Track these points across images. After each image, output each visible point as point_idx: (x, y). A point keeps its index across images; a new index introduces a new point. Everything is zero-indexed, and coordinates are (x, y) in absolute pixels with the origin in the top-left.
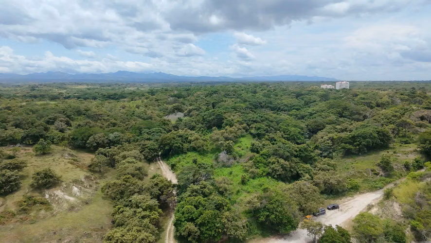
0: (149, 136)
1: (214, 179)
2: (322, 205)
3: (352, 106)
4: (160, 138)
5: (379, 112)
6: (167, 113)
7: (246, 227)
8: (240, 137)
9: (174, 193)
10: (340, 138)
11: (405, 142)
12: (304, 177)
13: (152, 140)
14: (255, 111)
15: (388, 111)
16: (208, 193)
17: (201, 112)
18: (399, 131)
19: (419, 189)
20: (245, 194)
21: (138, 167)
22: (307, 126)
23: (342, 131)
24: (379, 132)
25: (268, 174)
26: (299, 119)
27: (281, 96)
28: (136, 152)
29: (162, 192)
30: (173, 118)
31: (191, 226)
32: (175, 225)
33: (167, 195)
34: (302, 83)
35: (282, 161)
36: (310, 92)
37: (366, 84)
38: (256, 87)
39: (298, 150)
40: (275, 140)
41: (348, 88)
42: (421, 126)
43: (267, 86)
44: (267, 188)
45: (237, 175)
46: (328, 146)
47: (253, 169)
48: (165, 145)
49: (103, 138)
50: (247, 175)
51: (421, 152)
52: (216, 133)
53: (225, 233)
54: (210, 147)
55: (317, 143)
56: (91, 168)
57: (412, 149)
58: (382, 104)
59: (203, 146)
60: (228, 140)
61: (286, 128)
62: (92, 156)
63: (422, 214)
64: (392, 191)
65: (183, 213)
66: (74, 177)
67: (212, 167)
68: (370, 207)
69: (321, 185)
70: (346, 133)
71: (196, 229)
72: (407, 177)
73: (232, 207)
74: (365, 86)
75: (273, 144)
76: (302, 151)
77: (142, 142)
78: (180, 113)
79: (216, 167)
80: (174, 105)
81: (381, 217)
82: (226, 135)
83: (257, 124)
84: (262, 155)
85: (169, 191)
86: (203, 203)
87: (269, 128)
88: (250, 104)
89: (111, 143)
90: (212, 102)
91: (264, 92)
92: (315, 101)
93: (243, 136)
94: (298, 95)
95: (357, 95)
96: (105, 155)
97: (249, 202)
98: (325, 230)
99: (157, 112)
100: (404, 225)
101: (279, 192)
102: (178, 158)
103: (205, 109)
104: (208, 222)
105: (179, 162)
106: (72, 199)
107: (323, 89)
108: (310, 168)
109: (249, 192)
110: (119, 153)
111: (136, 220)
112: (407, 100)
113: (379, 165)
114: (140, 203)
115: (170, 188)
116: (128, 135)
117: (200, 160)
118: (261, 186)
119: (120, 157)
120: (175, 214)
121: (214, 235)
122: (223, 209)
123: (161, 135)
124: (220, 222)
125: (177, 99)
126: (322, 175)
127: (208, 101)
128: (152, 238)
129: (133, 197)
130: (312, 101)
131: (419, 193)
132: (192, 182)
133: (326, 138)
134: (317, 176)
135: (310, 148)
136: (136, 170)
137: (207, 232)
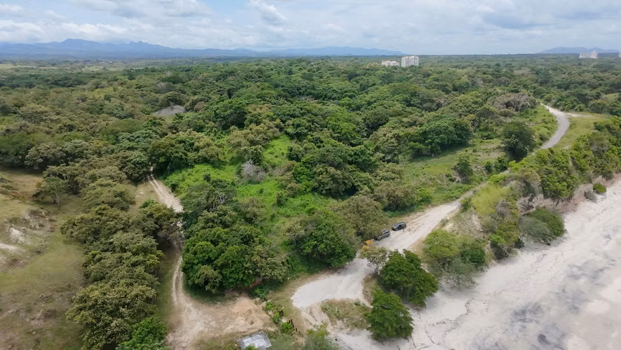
0: (132, 144)
1: (237, 201)
2: (385, 225)
3: (422, 90)
4: (151, 146)
5: (456, 98)
6: (157, 107)
7: (286, 263)
8: (271, 139)
9: (180, 225)
10: (407, 135)
11: (487, 136)
12: (362, 189)
13: (136, 149)
14: (292, 100)
15: (468, 97)
16: (229, 222)
17: (211, 104)
18: (480, 122)
19: (502, 195)
20: (283, 219)
21: (119, 191)
22: (365, 120)
23: (411, 125)
24: (456, 125)
25: (314, 190)
26: (353, 110)
27: (328, 77)
28: (113, 169)
29: (161, 226)
30: (167, 115)
31: (207, 270)
32: (184, 270)
33: (168, 229)
34: (356, 58)
35: (332, 170)
36: (368, 72)
37: (440, 60)
38: (292, 64)
39: (352, 153)
40: (322, 142)
41: (417, 65)
42: (506, 115)
43: (308, 63)
44: (313, 209)
45: (270, 194)
46: (392, 146)
47: (293, 184)
48: (159, 156)
49: (53, 150)
50: (285, 193)
51: (505, 149)
52: (236, 134)
53: (257, 275)
54: (229, 157)
55: (378, 144)
56: (38, 197)
57: (495, 146)
58: (460, 87)
59: (218, 155)
60: (255, 145)
61: (335, 123)
62: (39, 179)
63: (505, 226)
64: (470, 200)
65: (195, 253)
66: (11, 214)
67: (233, 184)
68: (444, 223)
69: (384, 200)
70: (415, 127)
71: (216, 273)
72: (488, 182)
73: (265, 238)
74: (438, 62)
75: (319, 147)
76: (358, 155)
77: (121, 154)
78: (179, 107)
79: (239, 185)
80: (168, 94)
81: (457, 233)
82: (251, 136)
83: (296, 119)
84: (304, 163)
85: (172, 223)
86: (224, 236)
87: (313, 124)
88: (284, 90)
89: (69, 157)
90: (228, 88)
91: (303, 72)
92: (374, 84)
93: (276, 138)
94: (351, 77)
95: (429, 75)
96: (60, 176)
97: (289, 230)
98: (389, 257)
99: (141, 106)
100: (484, 241)
101: (329, 213)
102: (180, 175)
103: (217, 100)
104: (232, 262)
105: (184, 180)
106: (12, 248)
107: (384, 66)
108: (370, 177)
109: (288, 216)
110: (85, 172)
111: (123, 270)
112: (490, 81)
113: (455, 169)
114: (127, 245)
115: (172, 220)
116: (96, 143)
117: (215, 174)
118: (304, 206)
119: (86, 178)
120: (183, 255)
121: (242, 279)
122: (254, 242)
123: (151, 142)
124: (250, 260)
125: (171, 84)
126: (385, 186)
127: (221, 87)
128: (151, 293)
129: (116, 236)
130: (370, 84)
131: (501, 200)
132: (205, 208)
133: (390, 135)
134: (379, 188)
135: (369, 150)
136: (116, 197)
137: (233, 275)
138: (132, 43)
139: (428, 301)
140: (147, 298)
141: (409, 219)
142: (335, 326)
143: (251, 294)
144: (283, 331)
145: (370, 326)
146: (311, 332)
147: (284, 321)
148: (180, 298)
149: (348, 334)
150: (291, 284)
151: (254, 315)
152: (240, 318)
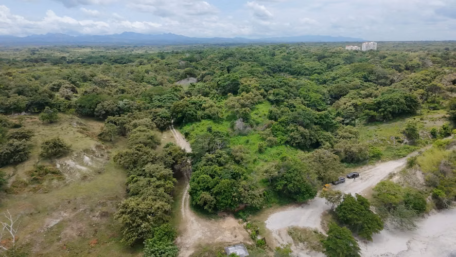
0: (160, 104)
1: (229, 147)
2: (341, 173)
3: (379, 69)
4: (172, 106)
5: (408, 76)
6: (178, 79)
7: (263, 196)
8: (257, 104)
9: (189, 162)
10: (364, 104)
11: (434, 108)
12: (324, 145)
13: (163, 107)
14: (274, 75)
15: (418, 75)
16: (223, 162)
17: (215, 77)
18: (428, 96)
19: (445, 157)
20: (262, 163)
21: (150, 135)
22: (329, 91)
23: (367, 96)
24: (406, 97)
25: (287, 143)
26: (320, 84)
27: (302, 59)
28: (147, 120)
29: (177, 162)
30: (185, 85)
31: (206, 195)
32: (191, 194)
33: (181, 164)
34: (325, 44)
35: (301, 129)
36: (333, 55)
37: (395, 45)
38: (275, 48)
39: (318, 117)
40: (294, 107)
41: (375, 49)
42: (452, 91)
43: (287, 48)
44: (285, 157)
45: (254, 144)
46: (350, 113)
47: (271, 138)
48: (177, 113)
49: (112, 106)
50: (265, 144)
51: (450, 119)
52: (232, 99)
53: (241, 202)
54: (226, 115)
55: (339, 110)
56: (101, 137)
57: (442, 115)
58: (412, 66)
59: (218, 113)
60: (245, 107)
61: (306, 93)
62: (102, 124)
63: (445, 183)
64: (415, 159)
65: (198, 183)
66: (84, 147)
67: (228, 135)
68: (391, 175)
69: (342, 154)
70: (371, 98)
71: (212, 198)
72: (432, 145)
73: (248, 176)
74: (394, 47)
75: (292, 111)
76: (323, 118)
77: (153, 110)
78: (192, 78)
79: (232, 136)
80: (186, 69)
81: (403, 185)
82: (242, 101)
83: (276, 89)
84: (280, 122)
85: (184, 160)
86: (219, 172)
87: (288, 94)
88: (268, 68)
89: (120, 111)
90: (227, 66)
91: (283, 54)
92: (339, 64)
93: (260, 103)
94: (320, 58)
95: (385, 57)
96: (115, 123)
97: (266, 172)
98: (344, 198)
99: (168, 77)
100: (426, 193)
101: (298, 161)
102: (191, 126)
103: (219, 74)
104: (224, 191)
105: (193, 130)
106: (84, 168)
107: (348, 50)
108: (331, 136)
109: (266, 161)
110: (130, 122)
111: (151, 190)
112: (439, 63)
113: (404, 133)
114: (154, 172)
115: (184, 158)
116: (138, 102)
117: (215, 128)
118: (279, 154)
119: (131, 125)
120: (190, 183)
121: (230, 204)
122: (240, 178)
123: (173, 102)
124: (237, 191)
125: (189, 62)
126: (343, 143)
127: (222, 65)
128: (168, 207)
129: (146, 166)
130: (335, 64)
131: (444, 161)
132: (207, 151)
133: (349, 104)
134: (338, 144)
135: (332, 114)
136: (148, 139)
137: (224, 201)
138: (165, 34)
139: (374, 236)
140: (165, 210)
142: (298, 246)
143: (236, 215)
144: (258, 245)
145: (325, 250)
146: (278, 249)
147: (259, 238)
148: (186, 213)
149: (307, 254)
150: (266, 212)
151: (237, 231)
152: (227, 232)
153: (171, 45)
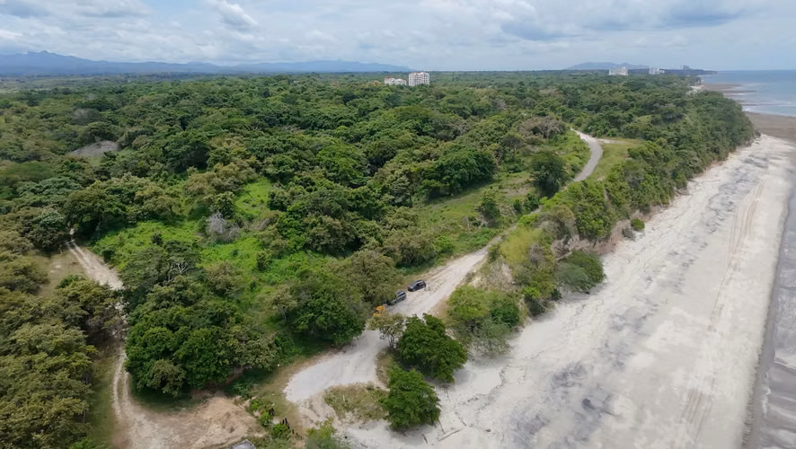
0: (38, 198)
1: (201, 268)
2: (399, 285)
3: (436, 114)
4: (69, 200)
5: (476, 123)
6: (76, 144)
7: (274, 346)
8: (245, 183)
9: (119, 307)
10: (420, 171)
11: (514, 169)
12: (367, 243)
13: (46, 204)
14: (270, 130)
15: (489, 123)
16: (193, 297)
17: (158, 138)
18: (505, 152)
19: (534, 239)
20: (266, 288)
21: (21, 266)
22: (367, 153)
23: (424, 158)
24: (478, 156)
25: (306, 247)
26: (352, 142)
27: (317, 100)
28: (11, 235)
29: (91, 312)
30: (93, 156)
31: (165, 366)
32: (130, 369)
33: (102, 315)
34: (352, 75)
35: (328, 219)
36: (368, 92)
37: (455, 77)
38: (268, 83)
39: (353, 197)
40: (313, 184)
41: (428, 83)
42: (533, 143)
43: (290, 82)
44: (305, 272)
45: (248, 256)
46: (403, 186)
47: (278, 241)
48: (81, 213)
50: (267, 253)
51: (535, 184)
52: (196, 179)
53: (236, 365)
54: (187, 210)
55: (386, 183)
57: (523, 180)
58: (480, 109)
59: (171, 207)
60: (223, 191)
61: (329, 159)
63: (539, 276)
64: (499, 247)
65: (145, 345)
67: (195, 246)
68: (470, 277)
69: (397, 254)
70: (429, 161)
71: (176, 369)
72: (518, 224)
73: (244, 315)
74: (453, 80)
75: (310, 191)
76: (361, 199)
77: (22, 212)
78: (108, 142)
79: (204, 246)
80: (91, 125)
81: (486, 289)
82: (217, 180)
83: (277, 155)
84: (291, 213)
85: (107, 306)
86: (186, 318)
87: (300, 161)
88: (259, 117)
90: (179, 116)
91: (283, 93)
92: (376, 108)
93: (252, 181)
94: (347, 99)
95: (442, 96)
97: (276, 302)
98: (407, 325)
99: (50, 143)
100: (517, 296)
101: (328, 275)
102: (117, 237)
103: (166, 131)
104: (200, 350)
105: (122, 244)
107: (388, 85)
108: (377, 226)
109: (273, 284)
111: (35, 379)
112: (514, 103)
113: (479, 210)
114: (39, 342)
115: (107, 301)
117: (168, 234)
118: (295, 268)
120: (127, 348)
121: (215, 372)
122: (228, 321)
123: (68, 194)
124: (225, 347)
125: (96, 111)
126: (396, 237)
127: (170, 115)
128: (81, 406)
129: (19, 332)
130: (371, 107)
131: (534, 245)
132: (156, 282)
133: (399, 172)
134: (390, 239)
135: (374, 191)
136: (17, 275)
137: (202, 369)
138: (31, 54)
139: (456, 375)
140: (76, 415)
141: (427, 276)
142: (344, 420)
143: (229, 391)
144: (275, 435)
145: (387, 414)
146: (312, 432)
147: (276, 421)
148: (124, 408)
149: (360, 428)
150: (283, 372)
151: (234, 419)
152: (214, 426)
153: (48, 76)
